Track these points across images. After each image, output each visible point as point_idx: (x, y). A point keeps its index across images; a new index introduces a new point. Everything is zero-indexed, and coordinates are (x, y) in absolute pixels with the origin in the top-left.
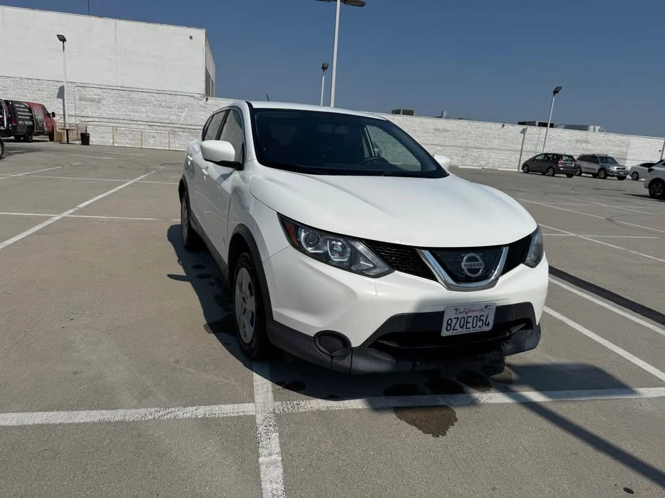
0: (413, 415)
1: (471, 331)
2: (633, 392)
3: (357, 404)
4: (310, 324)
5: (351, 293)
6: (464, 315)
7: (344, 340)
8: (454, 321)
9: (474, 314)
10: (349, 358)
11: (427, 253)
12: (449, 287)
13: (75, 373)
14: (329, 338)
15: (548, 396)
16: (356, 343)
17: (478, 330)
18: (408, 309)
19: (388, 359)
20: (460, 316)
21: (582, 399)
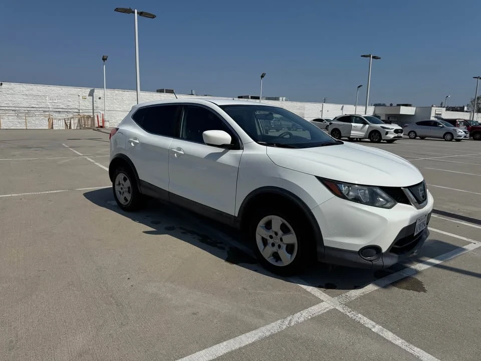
2: (464, 249)
4: (356, 243)
5: (384, 220)
7: (377, 249)
8: (418, 226)
9: (422, 221)
10: (381, 259)
11: (407, 190)
12: (417, 208)
15: (440, 260)
16: (384, 250)
18: (406, 224)
19: (396, 255)
20: (419, 223)
21: (452, 257)
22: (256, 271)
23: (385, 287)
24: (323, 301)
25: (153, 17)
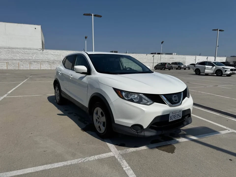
0: (163, 148)
1: (176, 119)
2: (219, 133)
3: (144, 148)
4: (129, 123)
5: (143, 111)
6: (174, 114)
7: (141, 127)
8: (172, 116)
9: (177, 114)
10: (143, 132)
11: (162, 96)
12: (170, 106)
13: (45, 151)
14: (136, 126)
15: (198, 137)
16: (145, 127)
17: (178, 118)
18: (160, 114)
19: (155, 131)
20: (173, 115)
21: (207, 137)
22: (91, 135)
23: (151, 148)
24: (112, 152)
25: (101, 17)
